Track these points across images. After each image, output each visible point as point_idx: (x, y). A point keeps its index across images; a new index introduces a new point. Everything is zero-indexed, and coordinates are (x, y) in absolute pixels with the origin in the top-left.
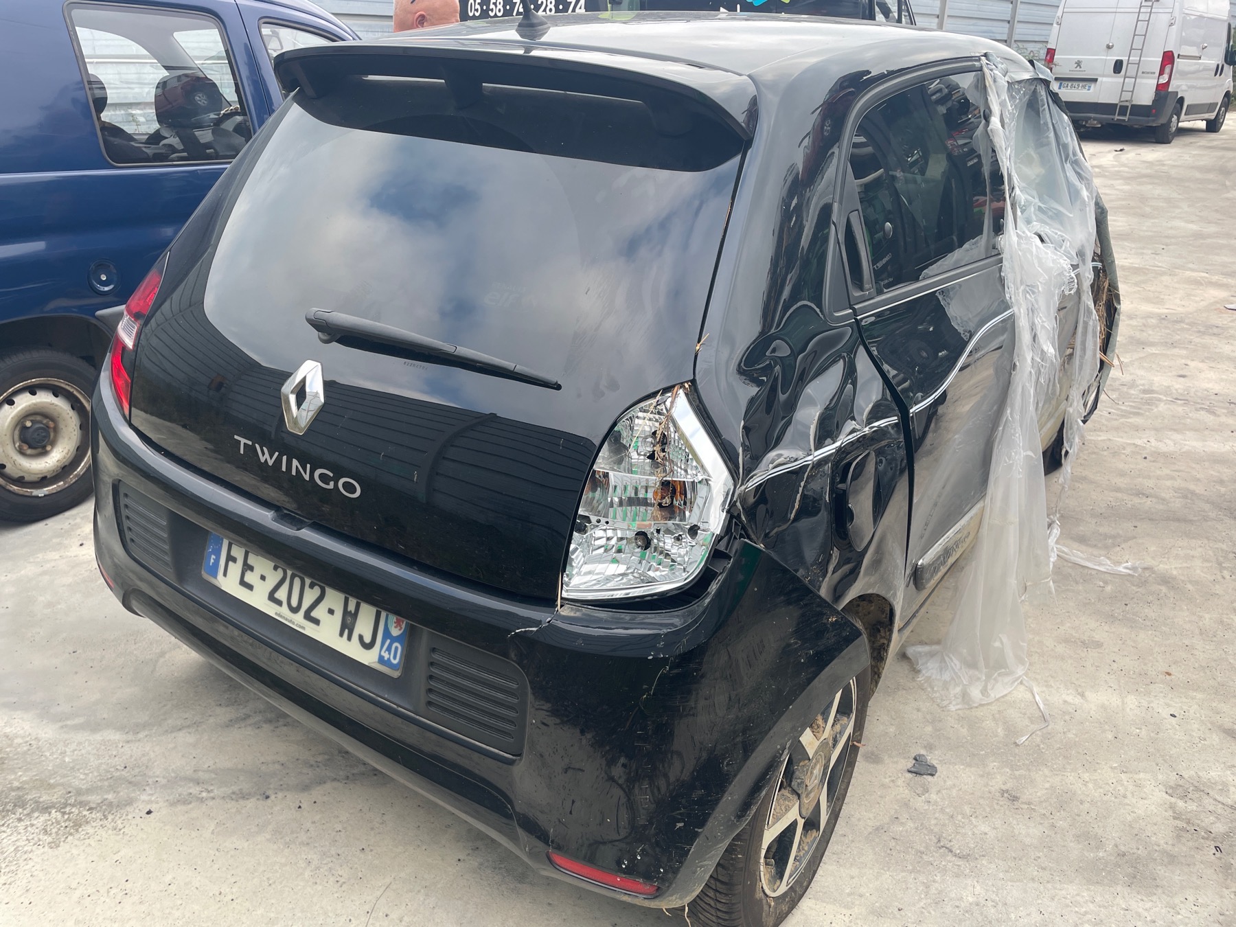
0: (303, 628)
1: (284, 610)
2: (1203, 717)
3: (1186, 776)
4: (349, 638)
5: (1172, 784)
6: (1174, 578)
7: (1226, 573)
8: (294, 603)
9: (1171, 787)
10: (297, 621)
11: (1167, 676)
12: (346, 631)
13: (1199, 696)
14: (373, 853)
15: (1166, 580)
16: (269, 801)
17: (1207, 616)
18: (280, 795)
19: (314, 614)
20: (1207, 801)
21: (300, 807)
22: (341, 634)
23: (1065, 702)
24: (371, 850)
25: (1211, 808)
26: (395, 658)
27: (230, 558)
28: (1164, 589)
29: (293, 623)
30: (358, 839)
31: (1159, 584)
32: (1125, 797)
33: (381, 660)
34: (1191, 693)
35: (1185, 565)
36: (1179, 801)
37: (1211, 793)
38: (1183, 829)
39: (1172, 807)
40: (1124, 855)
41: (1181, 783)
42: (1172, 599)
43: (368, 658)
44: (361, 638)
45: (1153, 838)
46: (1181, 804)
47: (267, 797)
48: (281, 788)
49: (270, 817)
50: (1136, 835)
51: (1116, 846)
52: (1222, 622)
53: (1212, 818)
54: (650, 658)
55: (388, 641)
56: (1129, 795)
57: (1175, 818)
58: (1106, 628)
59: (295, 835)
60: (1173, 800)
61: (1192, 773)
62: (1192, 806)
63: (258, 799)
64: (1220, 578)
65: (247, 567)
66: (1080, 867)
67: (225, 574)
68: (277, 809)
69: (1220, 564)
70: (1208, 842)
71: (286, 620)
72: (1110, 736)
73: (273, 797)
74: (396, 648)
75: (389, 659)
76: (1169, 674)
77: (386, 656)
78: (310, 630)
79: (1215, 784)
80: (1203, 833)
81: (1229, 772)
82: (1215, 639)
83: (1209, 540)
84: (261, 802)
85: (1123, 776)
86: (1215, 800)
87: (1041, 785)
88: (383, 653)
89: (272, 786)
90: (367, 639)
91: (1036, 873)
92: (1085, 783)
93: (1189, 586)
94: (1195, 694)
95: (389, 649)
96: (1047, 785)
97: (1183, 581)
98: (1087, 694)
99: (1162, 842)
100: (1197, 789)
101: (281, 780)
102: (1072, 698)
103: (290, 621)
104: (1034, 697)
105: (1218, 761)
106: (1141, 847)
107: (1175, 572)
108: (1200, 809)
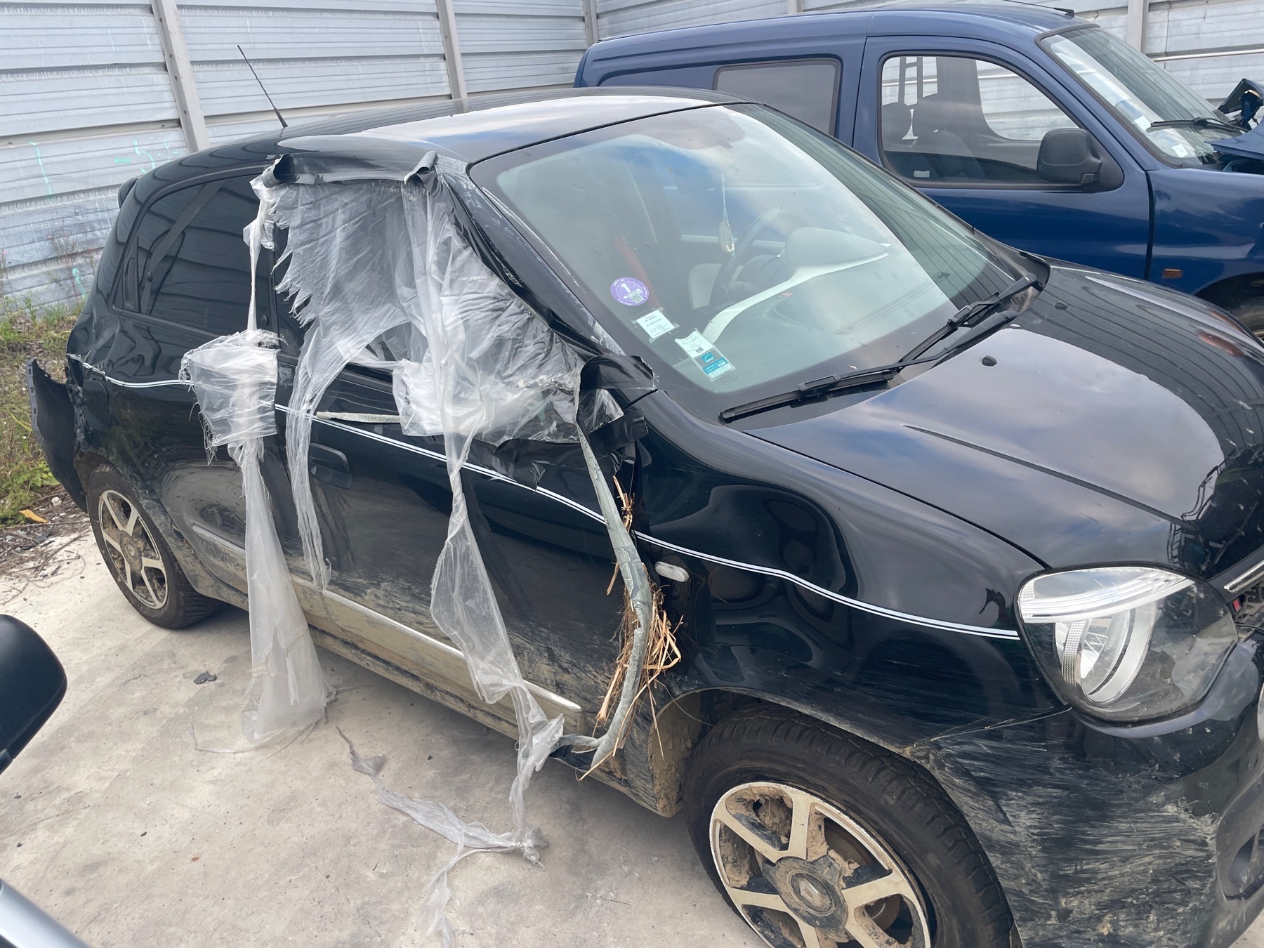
2: (125, 856)
3: (83, 811)
5: (85, 799)
9: (82, 797)
11: (193, 857)
13: (150, 868)
20: (54, 812)
23: (213, 768)
25: (47, 811)
32: (99, 768)
34: (158, 864)
37: (56, 817)
38: (48, 786)
39: (68, 789)
40: (62, 749)
41: (81, 805)
46: (65, 795)
51: (71, 748)
53: (39, 807)
57: (59, 787)
60: (73, 793)
61: (82, 816)
62: (58, 801)
70: (27, 795)
72: (156, 782)
76: (195, 859)
79: (61, 825)
80: (35, 796)
81: (62, 840)
85: (116, 774)
86: (50, 818)
87: (147, 729)
92: (127, 751)
94: (155, 866)
96: (143, 732)
98: (212, 786)
99: (51, 771)
100: (67, 812)
105: (77, 839)
108: (51, 803)
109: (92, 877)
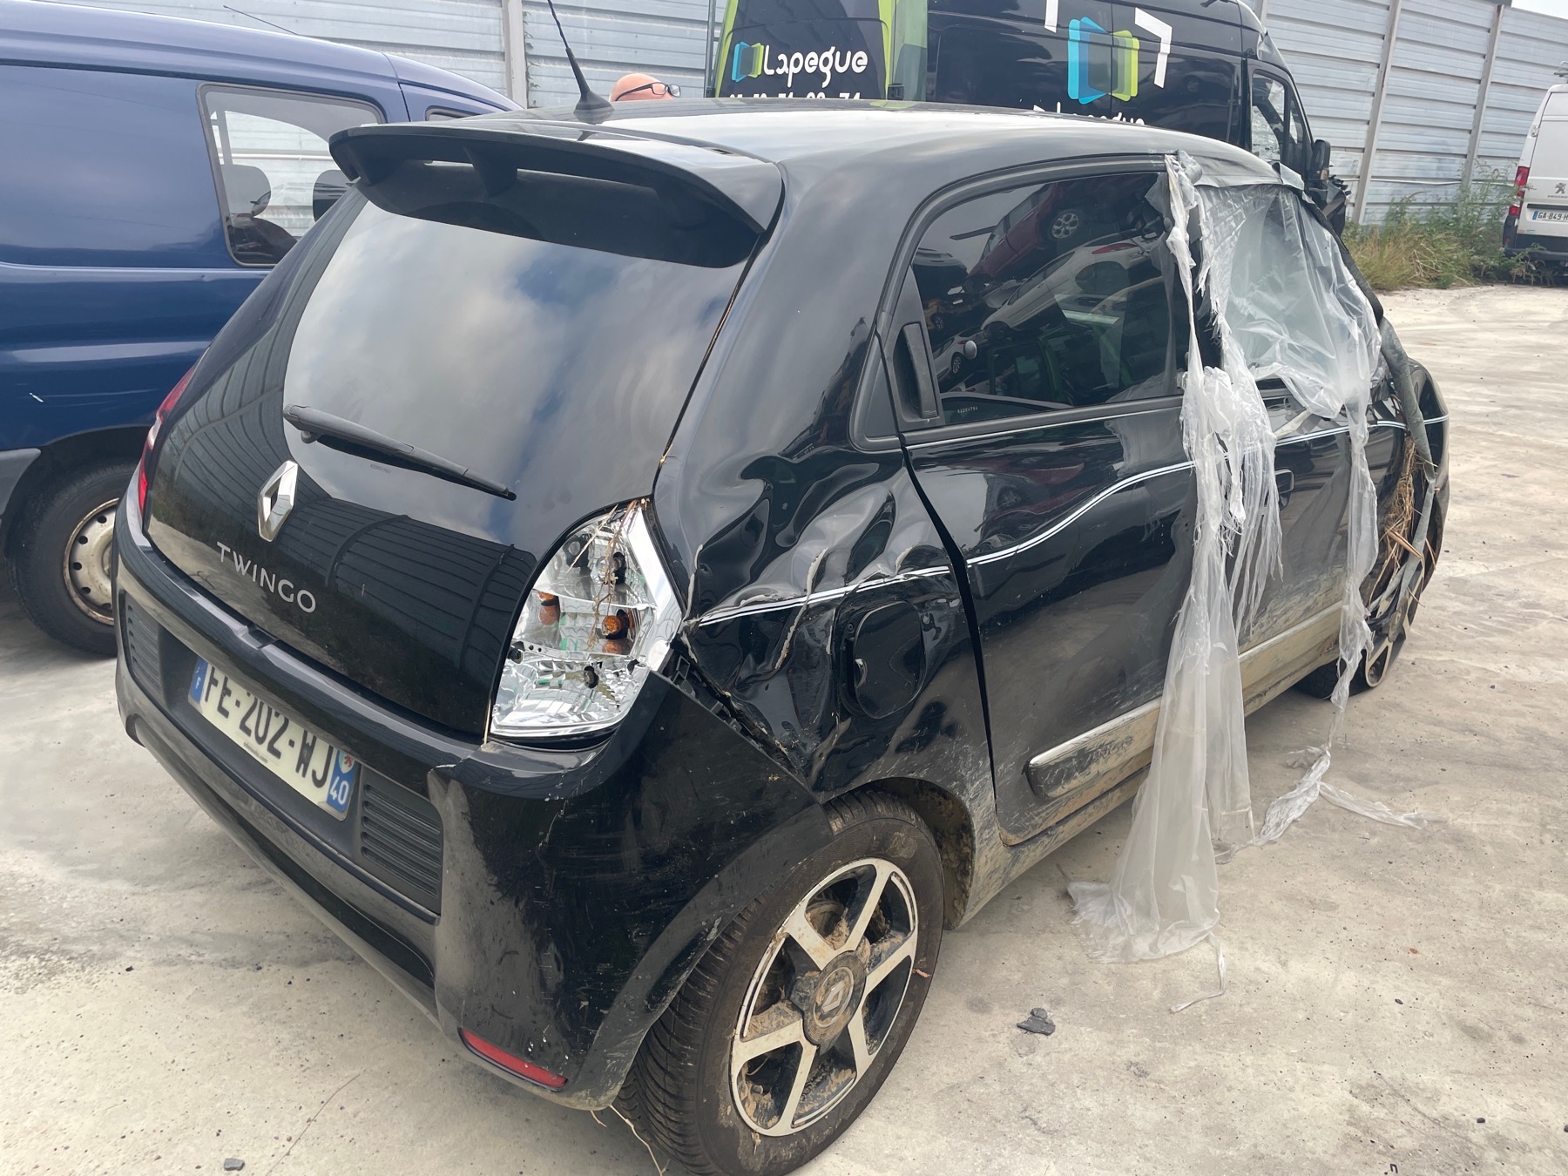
0: (266, 761)
1: (252, 740)
2: (1441, 1007)
3: (1386, 1075)
4: (304, 775)
5: (1363, 1083)
6: (1472, 837)
7: (1548, 838)
8: (261, 734)
9: (1360, 1087)
10: (260, 752)
11: (1411, 954)
12: (302, 766)
13: (1445, 982)
14: (351, 1041)
15: (1459, 839)
16: (260, 972)
17: (1498, 887)
18: (274, 968)
19: (277, 745)
20: (1404, 1111)
21: (290, 983)
22: (298, 770)
23: (1258, 969)
24: (351, 1038)
25: (1405, 1118)
26: (342, 798)
27: (214, 682)
28: (1451, 849)
29: (257, 755)
30: (340, 1025)
31: (1447, 842)
32: (1291, 1090)
33: (330, 800)
34: (1436, 978)
35: (1494, 822)
36: (1363, 1104)
37: (1413, 1100)
38: (1355, 1138)
39: (1351, 1110)
40: (1262, 1157)
41: (1376, 1083)
42: (1458, 861)
43: (317, 796)
44: (314, 773)
45: (1310, 1144)
46: (1365, 1108)
47: (259, 968)
48: (278, 960)
49: (254, 989)
50: (1288, 1137)
51: (1255, 1146)
52: (1516, 896)
53: (1402, 1131)
54: (547, 800)
55: (338, 778)
56: (1298, 1088)
57: (1349, 1124)
58: (1350, 888)
59: (274, 1012)
60: (1356, 1102)
61: (1397, 1073)
62: (1380, 1113)
63: (249, 970)
64: (1535, 842)
65: (226, 692)
66: (1196, 1164)
67: (206, 700)
68: (264, 982)
69: (1544, 825)
70: (1384, 1158)
71: (252, 751)
72: (1301, 1016)
73: (264, 969)
74: (345, 787)
75: (337, 799)
76: (1414, 951)
77: (334, 795)
78: (271, 764)
79: (1423, 1090)
80: (1381, 1147)
81: (1448, 1079)
82: (1498, 916)
83: (1540, 795)
84: (251, 973)
85: (1299, 1066)
86: (1416, 1109)
87: (1184, 1062)
88: (332, 793)
89: (268, 958)
90: (319, 776)
91: (1135, 1163)
92: (1244, 1067)
93: (1489, 849)
94: (1441, 979)
95: (337, 788)
96: (1192, 1064)
97: (1482, 841)
98: (1292, 963)
99: (1319, 1150)
100: (1395, 1093)
101: (280, 952)
102: (1268, 965)
103: (255, 753)
104: (1217, 960)
105: (1439, 1064)
106: (1288, 1152)
107: (1475, 830)
108: (1391, 1117)
109: (1486, 1028)
